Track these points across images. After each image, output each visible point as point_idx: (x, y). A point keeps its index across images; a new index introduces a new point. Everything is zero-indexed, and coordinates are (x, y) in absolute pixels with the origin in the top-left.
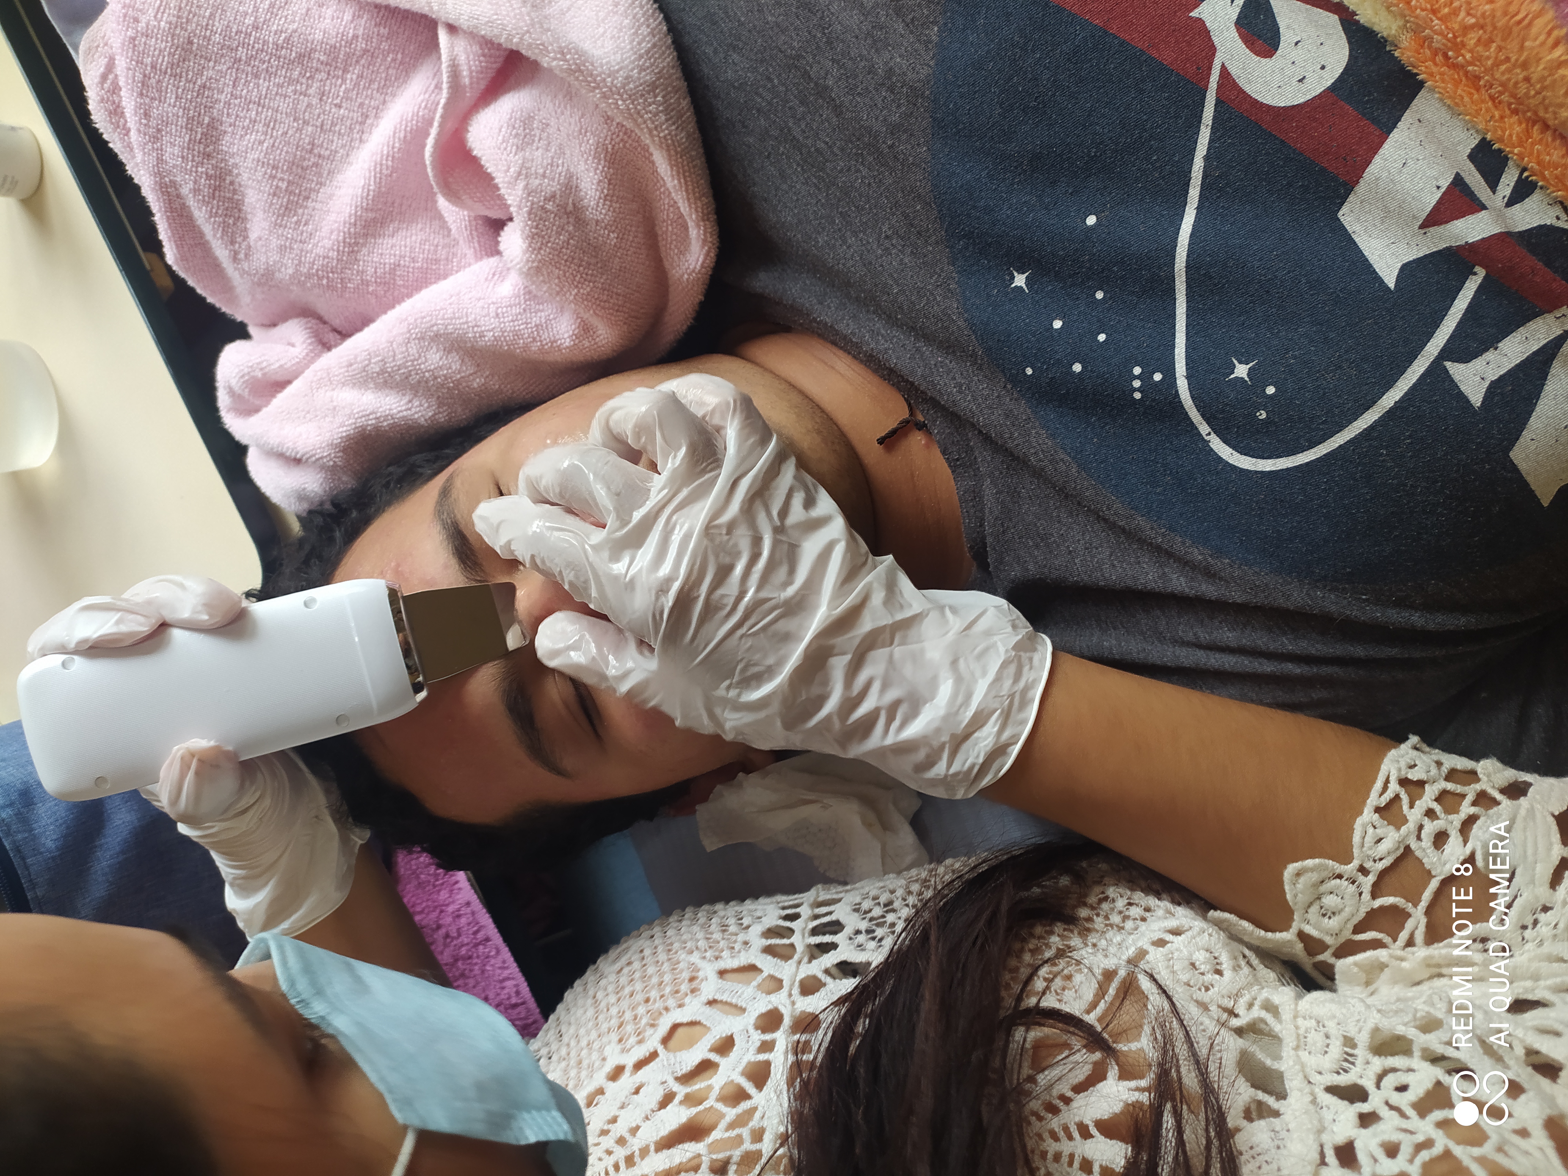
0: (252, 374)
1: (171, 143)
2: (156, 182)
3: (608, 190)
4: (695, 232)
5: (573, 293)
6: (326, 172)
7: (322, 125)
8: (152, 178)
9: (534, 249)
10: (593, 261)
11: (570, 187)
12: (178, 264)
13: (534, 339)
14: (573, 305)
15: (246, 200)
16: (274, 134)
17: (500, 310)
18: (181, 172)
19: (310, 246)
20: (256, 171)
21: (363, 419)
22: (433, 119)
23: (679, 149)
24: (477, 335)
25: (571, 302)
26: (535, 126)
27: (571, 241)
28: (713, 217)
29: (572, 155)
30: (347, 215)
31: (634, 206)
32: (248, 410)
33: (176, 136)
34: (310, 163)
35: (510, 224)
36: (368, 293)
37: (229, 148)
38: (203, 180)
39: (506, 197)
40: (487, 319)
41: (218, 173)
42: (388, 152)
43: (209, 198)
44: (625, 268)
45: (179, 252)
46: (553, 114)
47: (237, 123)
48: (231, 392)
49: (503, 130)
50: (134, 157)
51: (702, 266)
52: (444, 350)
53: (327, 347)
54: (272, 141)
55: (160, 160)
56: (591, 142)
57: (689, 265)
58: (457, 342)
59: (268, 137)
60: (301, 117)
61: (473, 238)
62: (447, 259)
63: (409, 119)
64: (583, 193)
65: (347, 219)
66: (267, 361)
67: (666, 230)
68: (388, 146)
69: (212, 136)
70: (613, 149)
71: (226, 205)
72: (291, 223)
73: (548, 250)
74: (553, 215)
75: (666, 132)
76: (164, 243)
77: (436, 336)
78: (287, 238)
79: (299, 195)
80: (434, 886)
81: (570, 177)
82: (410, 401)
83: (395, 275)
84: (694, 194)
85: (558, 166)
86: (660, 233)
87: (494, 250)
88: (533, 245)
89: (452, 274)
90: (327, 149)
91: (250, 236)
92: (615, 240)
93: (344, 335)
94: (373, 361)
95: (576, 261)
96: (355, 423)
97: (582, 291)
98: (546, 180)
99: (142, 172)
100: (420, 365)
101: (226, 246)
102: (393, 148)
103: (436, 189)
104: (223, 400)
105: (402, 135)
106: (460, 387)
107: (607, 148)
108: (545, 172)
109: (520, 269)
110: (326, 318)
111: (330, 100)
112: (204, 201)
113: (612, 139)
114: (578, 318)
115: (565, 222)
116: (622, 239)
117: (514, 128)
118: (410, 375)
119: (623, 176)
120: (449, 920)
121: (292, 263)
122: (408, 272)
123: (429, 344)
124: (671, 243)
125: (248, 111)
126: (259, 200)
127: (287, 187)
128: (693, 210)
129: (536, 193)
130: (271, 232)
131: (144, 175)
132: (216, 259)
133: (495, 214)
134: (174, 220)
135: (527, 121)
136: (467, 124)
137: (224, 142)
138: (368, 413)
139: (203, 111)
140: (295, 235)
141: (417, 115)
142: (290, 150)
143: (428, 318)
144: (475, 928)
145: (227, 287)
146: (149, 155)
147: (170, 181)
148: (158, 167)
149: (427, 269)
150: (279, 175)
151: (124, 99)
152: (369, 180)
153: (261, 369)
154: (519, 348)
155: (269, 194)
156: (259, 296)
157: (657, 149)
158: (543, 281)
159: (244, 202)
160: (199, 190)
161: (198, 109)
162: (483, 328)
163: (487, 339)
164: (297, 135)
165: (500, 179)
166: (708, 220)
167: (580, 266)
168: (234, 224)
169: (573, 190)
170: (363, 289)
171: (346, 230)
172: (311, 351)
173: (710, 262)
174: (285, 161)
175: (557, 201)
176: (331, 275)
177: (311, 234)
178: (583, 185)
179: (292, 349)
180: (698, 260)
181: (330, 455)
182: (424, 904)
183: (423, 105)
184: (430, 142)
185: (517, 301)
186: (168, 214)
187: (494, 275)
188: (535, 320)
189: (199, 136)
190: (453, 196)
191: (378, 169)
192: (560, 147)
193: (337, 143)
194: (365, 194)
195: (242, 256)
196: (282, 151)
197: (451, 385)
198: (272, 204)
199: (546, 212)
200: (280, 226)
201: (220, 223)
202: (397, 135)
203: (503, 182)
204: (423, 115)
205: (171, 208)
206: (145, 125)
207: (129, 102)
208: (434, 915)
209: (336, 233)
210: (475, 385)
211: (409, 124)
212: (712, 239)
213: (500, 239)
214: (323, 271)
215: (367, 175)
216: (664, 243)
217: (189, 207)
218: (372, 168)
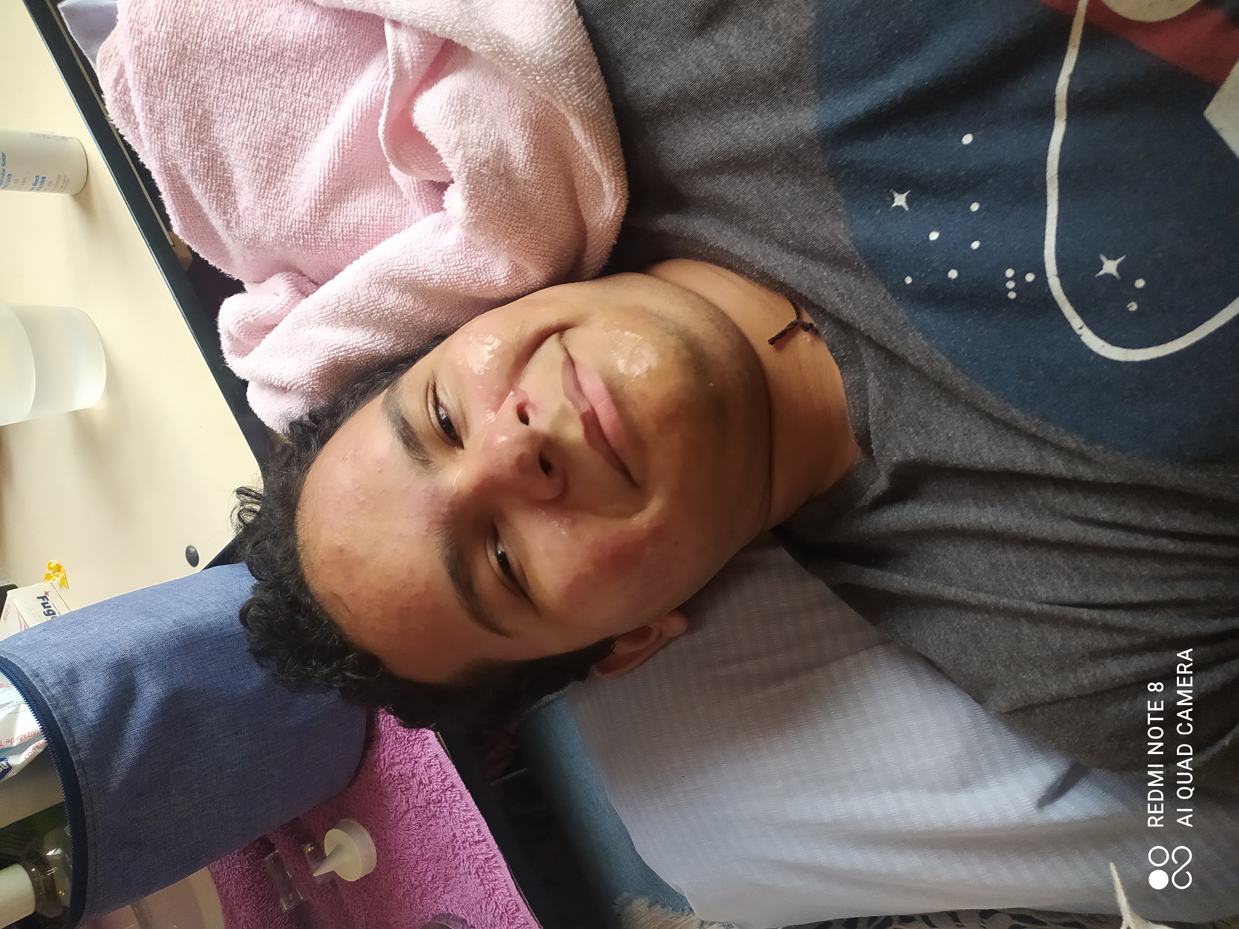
0: (246, 320)
1: (172, 133)
2: (161, 166)
3: (534, 154)
4: (608, 186)
5: (506, 243)
6: (299, 150)
7: (294, 111)
8: (158, 162)
9: (472, 208)
10: (523, 215)
11: (501, 153)
12: (183, 234)
13: (474, 280)
14: (506, 253)
15: (234, 177)
16: (256, 121)
17: (445, 257)
18: (181, 156)
19: (288, 212)
20: (241, 152)
21: (335, 352)
22: (384, 100)
23: (590, 115)
24: (427, 278)
25: (505, 250)
26: (470, 102)
27: (504, 200)
28: (623, 173)
29: (502, 125)
30: (317, 185)
31: (556, 166)
32: (243, 351)
33: (175, 126)
34: (286, 144)
35: (452, 185)
36: (337, 248)
37: (219, 134)
38: (198, 162)
39: (447, 165)
40: (435, 264)
41: (210, 156)
42: (348, 130)
43: (204, 177)
44: (550, 219)
45: (182, 223)
46: (485, 90)
47: (225, 113)
48: (230, 336)
49: (444, 108)
50: (143, 146)
51: (615, 215)
52: (400, 291)
53: (305, 294)
54: (253, 127)
55: (164, 147)
56: (518, 112)
57: (604, 214)
58: (409, 284)
59: (250, 123)
60: (277, 105)
61: (421, 198)
62: (401, 216)
63: (364, 101)
64: (512, 158)
65: (317, 188)
66: (258, 308)
67: (583, 185)
68: (348, 126)
69: (204, 125)
70: (537, 117)
71: (219, 182)
72: (272, 194)
73: (484, 208)
74: (487, 178)
75: (579, 100)
76: (170, 217)
77: (393, 280)
78: (269, 207)
79: (277, 171)
80: (409, 741)
81: (501, 144)
82: (373, 336)
83: (358, 232)
84: (605, 153)
85: (490, 136)
86: (578, 188)
87: (439, 207)
88: (471, 205)
89: (404, 229)
90: (299, 131)
91: (239, 207)
92: (541, 196)
93: (318, 284)
94: (341, 303)
95: (508, 216)
96: (328, 356)
97: (513, 241)
98: (481, 149)
99: (150, 158)
100: (380, 304)
101: (220, 216)
102: (352, 126)
103: (388, 160)
104: (225, 344)
105: (359, 115)
106: (414, 321)
107: (532, 117)
108: (479, 141)
109: (461, 224)
110: (304, 272)
111: (300, 90)
112: (200, 179)
113: (536, 109)
114: (511, 261)
115: (498, 183)
116: (546, 195)
117: (452, 106)
118: (373, 314)
119: (546, 141)
120: (422, 769)
121: (274, 228)
122: (369, 229)
123: (387, 287)
124: (588, 197)
125: (233, 102)
126: (245, 176)
127: (267, 164)
128: (605, 167)
129: (473, 160)
130: (255, 203)
131: (151, 161)
132: (213, 228)
133: (438, 179)
134: (177, 197)
135: (463, 99)
136: (413, 104)
137: (214, 130)
138: (339, 346)
139: (196, 105)
140: (275, 204)
141: (371, 97)
142: (268, 133)
143: (385, 265)
144: (444, 777)
145: (223, 252)
146: (155, 143)
147: (172, 164)
148: (162, 154)
149: (384, 225)
150: (260, 155)
151: (133, 98)
152: (334, 155)
153: (253, 316)
154: (462, 288)
155: (253, 171)
156: (250, 258)
157: (572, 117)
158: (481, 234)
159: (233, 179)
160: (196, 170)
161: (192, 103)
162: (431, 273)
163: (434, 281)
164: (274, 121)
165: (442, 150)
166: (618, 175)
167: (511, 220)
168: (225, 198)
169: (504, 155)
170: (333, 246)
171: (317, 197)
172: (292, 298)
173: (622, 211)
174: (265, 143)
175: (491, 166)
176: (306, 236)
177: (288, 203)
178: (511, 151)
179: (276, 297)
180: (611, 210)
181: (309, 382)
182: (402, 757)
183: (375, 90)
184: (382, 121)
185: (460, 249)
186: (172, 192)
187: (440, 227)
188: (475, 264)
189: (194, 125)
190: (403, 165)
191: (341, 145)
192: (492, 119)
193: (307, 126)
194: (331, 167)
195: (233, 224)
196: (262, 134)
197: (407, 320)
198: (255, 179)
199: (482, 176)
200: (263, 197)
201: (214, 197)
202: (355, 115)
203: (444, 152)
204: (376, 97)
205: (174, 187)
206: (151, 119)
207: (137, 101)
208: (409, 766)
209: (308, 200)
210: (426, 319)
211: (365, 106)
212: (623, 192)
213: (444, 198)
214: (299, 233)
215: (332, 150)
216: (582, 196)
217: (188, 186)
218: (336, 144)
